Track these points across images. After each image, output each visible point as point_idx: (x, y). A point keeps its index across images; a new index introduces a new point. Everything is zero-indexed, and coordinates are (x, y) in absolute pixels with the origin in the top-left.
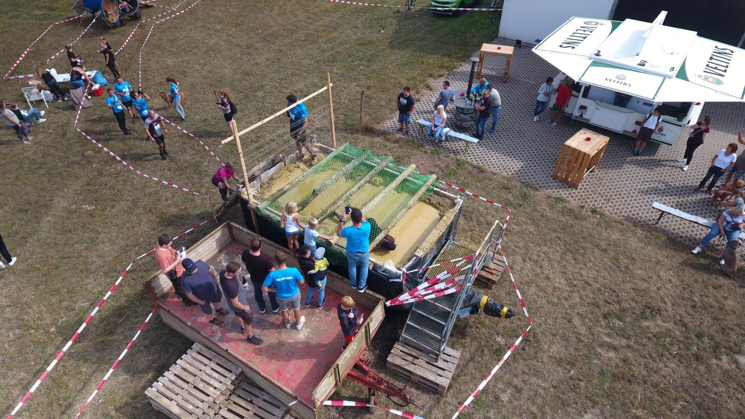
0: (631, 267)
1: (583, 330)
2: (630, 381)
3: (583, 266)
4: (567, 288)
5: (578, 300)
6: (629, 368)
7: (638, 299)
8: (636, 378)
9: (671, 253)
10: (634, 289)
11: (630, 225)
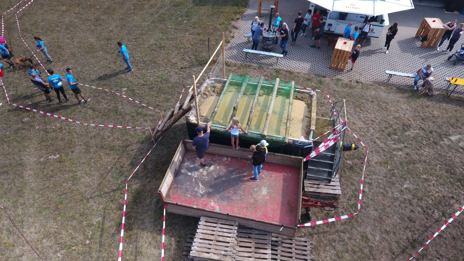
0: (388, 107)
1: (382, 145)
2: (414, 163)
3: (367, 113)
4: (365, 126)
5: (373, 131)
6: (411, 157)
7: (398, 122)
8: (416, 161)
9: (401, 95)
10: (394, 118)
11: (377, 85)
